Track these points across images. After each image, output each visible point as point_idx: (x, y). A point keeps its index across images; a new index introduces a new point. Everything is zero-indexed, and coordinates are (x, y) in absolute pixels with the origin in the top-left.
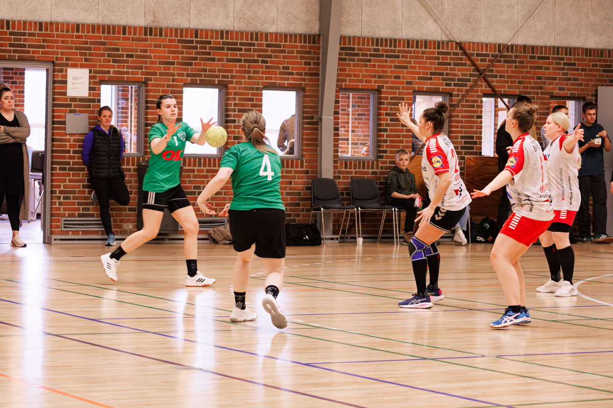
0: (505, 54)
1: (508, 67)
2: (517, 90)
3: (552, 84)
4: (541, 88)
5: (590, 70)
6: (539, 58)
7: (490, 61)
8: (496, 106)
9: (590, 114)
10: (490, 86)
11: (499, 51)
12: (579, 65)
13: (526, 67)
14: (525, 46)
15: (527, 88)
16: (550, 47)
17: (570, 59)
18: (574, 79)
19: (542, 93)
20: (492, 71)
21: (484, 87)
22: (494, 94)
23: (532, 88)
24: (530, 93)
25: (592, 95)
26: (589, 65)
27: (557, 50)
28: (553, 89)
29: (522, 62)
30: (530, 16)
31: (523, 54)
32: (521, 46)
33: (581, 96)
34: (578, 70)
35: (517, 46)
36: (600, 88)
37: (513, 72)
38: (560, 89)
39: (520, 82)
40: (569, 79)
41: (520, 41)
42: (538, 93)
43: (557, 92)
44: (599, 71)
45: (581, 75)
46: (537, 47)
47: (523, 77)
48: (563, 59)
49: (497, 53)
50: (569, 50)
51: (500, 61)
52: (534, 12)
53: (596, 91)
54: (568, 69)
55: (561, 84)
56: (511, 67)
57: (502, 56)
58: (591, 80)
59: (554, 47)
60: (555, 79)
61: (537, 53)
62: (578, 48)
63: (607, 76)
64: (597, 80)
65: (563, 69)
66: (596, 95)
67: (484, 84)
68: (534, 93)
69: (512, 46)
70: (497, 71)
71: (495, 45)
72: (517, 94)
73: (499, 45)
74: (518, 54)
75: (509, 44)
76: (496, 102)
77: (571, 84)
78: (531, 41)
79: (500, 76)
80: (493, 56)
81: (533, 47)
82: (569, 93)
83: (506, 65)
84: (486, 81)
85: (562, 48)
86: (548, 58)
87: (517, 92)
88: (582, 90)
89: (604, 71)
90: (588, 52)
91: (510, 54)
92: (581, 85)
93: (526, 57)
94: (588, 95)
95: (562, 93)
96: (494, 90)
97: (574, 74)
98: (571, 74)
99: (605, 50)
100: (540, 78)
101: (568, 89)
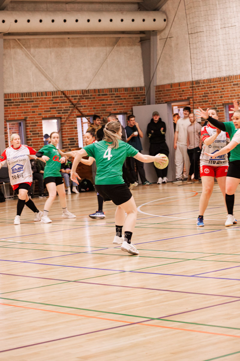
0: (86, 94)
1: (88, 101)
2: (93, 112)
3: (110, 107)
4: (105, 110)
5: (128, 99)
6: (102, 95)
7: (78, 99)
8: (82, 122)
9: (132, 120)
10: (80, 112)
11: (83, 94)
12: (122, 96)
13: (96, 100)
14: (95, 90)
15: (97, 111)
16: (107, 89)
17: (118, 94)
18: (121, 104)
19: (106, 113)
20: (80, 104)
21: (77, 113)
22: (82, 116)
23: (100, 111)
24: (99, 113)
25: (130, 111)
26: (127, 96)
27: (110, 90)
28: (111, 110)
29: (94, 98)
30: (96, 74)
31: (94, 94)
32: (93, 90)
33: (125, 112)
34: (122, 99)
35: (91, 90)
36: (134, 107)
37: (90, 103)
38: (115, 110)
39: (94, 108)
40: (118, 104)
41: (92, 87)
42: (103, 113)
43: (113, 111)
44: (132, 98)
45: (123, 101)
46: (101, 89)
47: (95, 106)
48: (114, 94)
49: (82, 95)
50: (117, 90)
51: (83, 99)
52: (97, 72)
53: (132, 109)
54: (117, 99)
55: (114, 107)
56: (89, 101)
57: (84, 96)
58: (129, 104)
59: (109, 89)
60: (111, 105)
61: (101, 93)
62: (121, 88)
63: (137, 101)
64: (132, 103)
65: (115, 99)
66: (132, 111)
67: (77, 111)
68: (102, 113)
69: (88, 90)
70: (83, 104)
71: (80, 90)
72: (93, 114)
73: (82, 90)
74: (92, 94)
75: (87, 89)
76: (82, 119)
77: (120, 107)
78: (98, 87)
79: (85, 106)
80: (80, 96)
81: (99, 90)
82: (119, 111)
83: (86, 100)
84: (78, 109)
85: (113, 89)
86: (107, 95)
87: (93, 113)
88: (125, 109)
89: (135, 98)
90: (126, 89)
91: (88, 94)
92: (124, 106)
93: (96, 95)
94: (128, 111)
95: (115, 112)
96: (82, 114)
97: (120, 102)
98: (119, 102)
99: (134, 88)
100: (104, 105)
101: (118, 109)
